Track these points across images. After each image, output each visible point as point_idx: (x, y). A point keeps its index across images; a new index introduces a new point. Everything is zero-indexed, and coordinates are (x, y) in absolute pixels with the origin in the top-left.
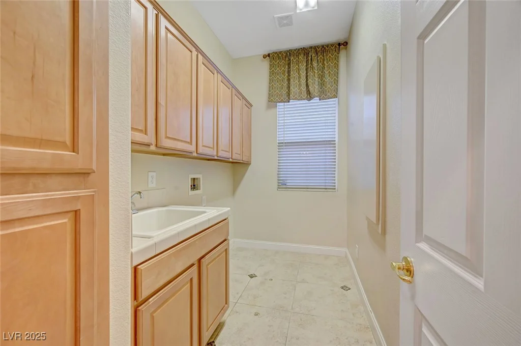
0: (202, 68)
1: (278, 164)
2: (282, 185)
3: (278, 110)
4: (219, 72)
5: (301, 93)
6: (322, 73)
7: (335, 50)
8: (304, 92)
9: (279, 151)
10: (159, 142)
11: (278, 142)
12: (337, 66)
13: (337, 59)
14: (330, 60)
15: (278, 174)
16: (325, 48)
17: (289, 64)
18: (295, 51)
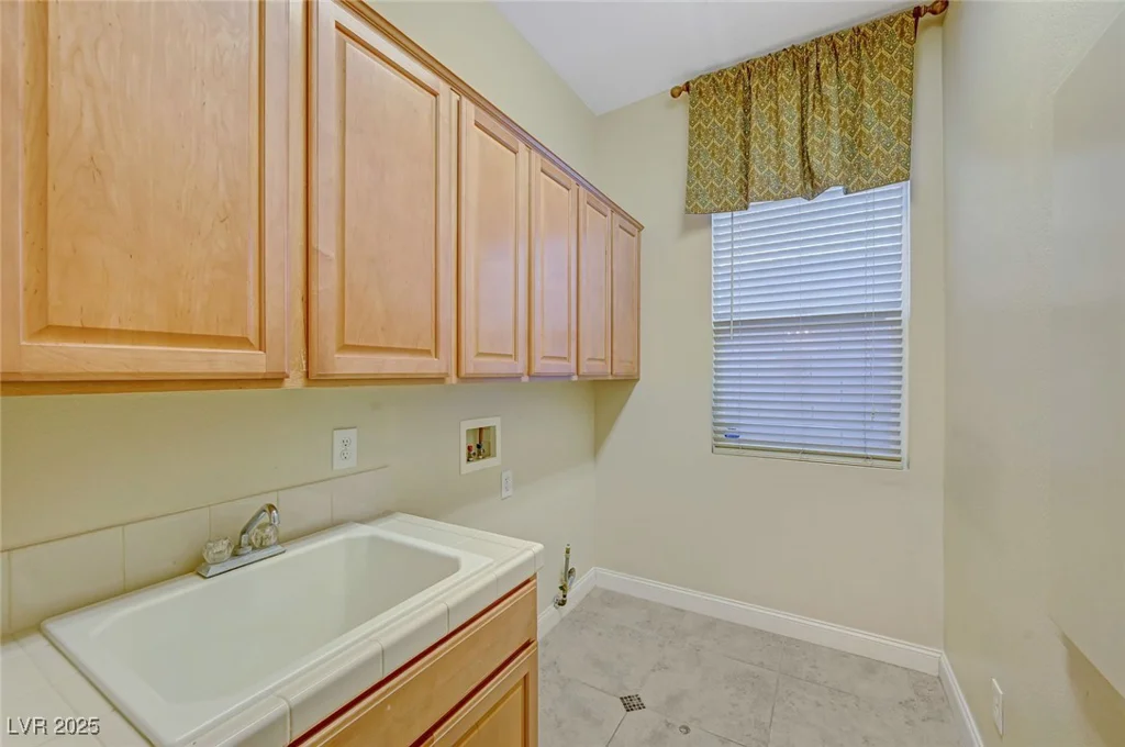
0: (473, 137)
1: (714, 381)
2: (726, 438)
3: (714, 233)
4: (533, 144)
5: (784, 179)
6: (854, 110)
7: (902, 34)
8: (793, 175)
9: (716, 347)
10: (314, 362)
11: (714, 320)
12: (908, 82)
13: (909, 58)
14: (881, 68)
15: (714, 408)
16: (864, 35)
17: (747, 103)
18: (765, 59)
